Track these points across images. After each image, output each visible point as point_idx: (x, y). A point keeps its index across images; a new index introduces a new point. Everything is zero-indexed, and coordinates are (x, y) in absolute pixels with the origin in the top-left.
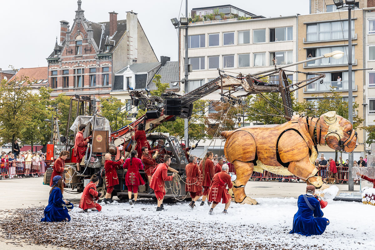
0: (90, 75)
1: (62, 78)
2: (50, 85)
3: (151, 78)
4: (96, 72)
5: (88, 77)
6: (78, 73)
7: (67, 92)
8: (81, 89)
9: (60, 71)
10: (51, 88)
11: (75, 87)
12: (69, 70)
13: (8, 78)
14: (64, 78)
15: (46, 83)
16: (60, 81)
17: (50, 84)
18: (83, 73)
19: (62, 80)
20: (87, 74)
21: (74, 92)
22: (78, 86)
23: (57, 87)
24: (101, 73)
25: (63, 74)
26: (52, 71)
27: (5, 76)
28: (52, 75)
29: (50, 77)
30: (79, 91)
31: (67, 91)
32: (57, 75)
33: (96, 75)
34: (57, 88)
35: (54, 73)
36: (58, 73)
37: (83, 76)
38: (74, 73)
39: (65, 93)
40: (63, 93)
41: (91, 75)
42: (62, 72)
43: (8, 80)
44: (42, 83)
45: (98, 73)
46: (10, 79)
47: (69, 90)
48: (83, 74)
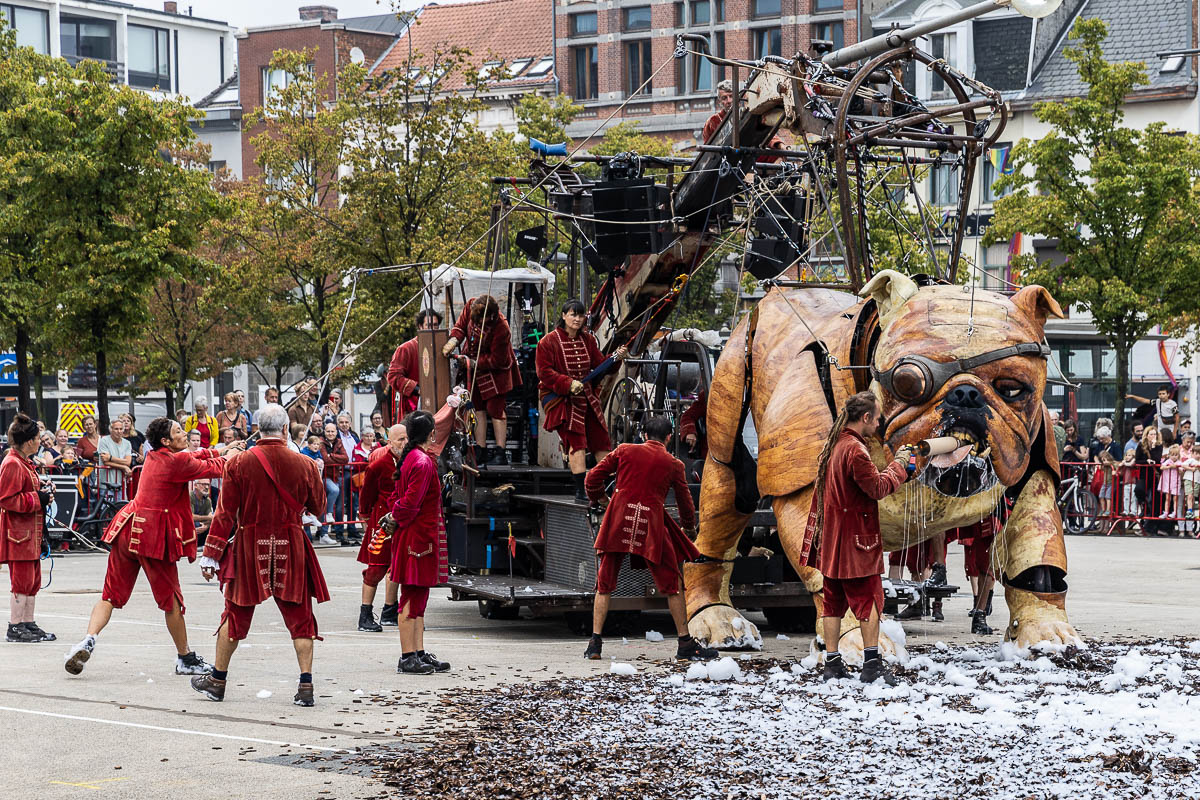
0: (752, 30)
1: (619, 48)
2: (566, 86)
3: (1053, 36)
4: (779, 15)
5: (745, 38)
6: (694, 22)
7: (643, 114)
8: (712, 102)
9: (611, 12)
10: (568, 99)
11: (680, 90)
12: (654, 10)
13: (372, 54)
14: (630, 47)
15: (546, 73)
16: (609, 65)
17: (565, 77)
18: (720, 19)
19: (618, 60)
20: (737, 23)
21: (679, 115)
22: (696, 86)
23: (595, 92)
24: (805, 19)
25: (625, 29)
26: (573, 17)
27: (357, 45)
28: (573, 34)
29: (563, 43)
30: (701, 109)
31: (647, 114)
32: (594, 33)
33: (784, 31)
34: (596, 96)
35: (583, 24)
36: (602, 22)
37: (720, 35)
38: (678, 23)
39: (635, 119)
40: (627, 121)
41: (760, 32)
42: (617, 18)
43: (368, 66)
44: (528, 75)
45: (790, 20)
46: (379, 61)
47: (655, 107)
48: (720, 28)
